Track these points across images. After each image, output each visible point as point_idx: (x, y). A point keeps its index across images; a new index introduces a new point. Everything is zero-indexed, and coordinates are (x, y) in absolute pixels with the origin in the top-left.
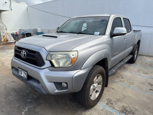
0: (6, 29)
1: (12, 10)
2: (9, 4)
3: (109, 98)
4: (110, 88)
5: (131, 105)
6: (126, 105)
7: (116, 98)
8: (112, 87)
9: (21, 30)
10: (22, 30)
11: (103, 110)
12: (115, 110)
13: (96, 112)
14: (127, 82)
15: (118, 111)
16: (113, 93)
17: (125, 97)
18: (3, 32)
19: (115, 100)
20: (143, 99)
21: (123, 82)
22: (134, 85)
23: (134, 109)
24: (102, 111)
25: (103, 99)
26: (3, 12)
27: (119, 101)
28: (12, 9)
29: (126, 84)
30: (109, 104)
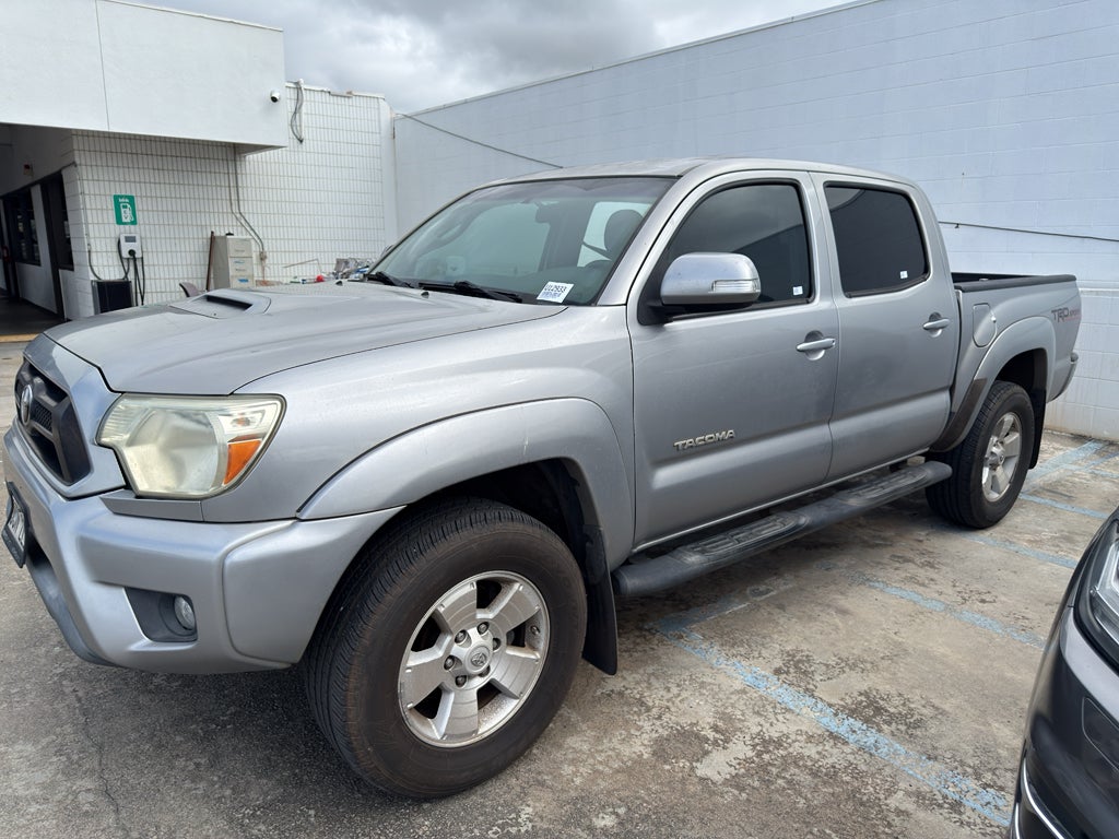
0: (262, 258)
1: (301, 141)
2: (291, 106)
3: (804, 647)
4: (829, 606)
5: (918, 692)
6: (884, 688)
7: (844, 655)
8: (843, 602)
9: (347, 262)
10: (352, 266)
11: (744, 692)
12: (810, 701)
13: (701, 694)
14: (950, 591)
15: (830, 705)
16: (837, 629)
17: (897, 653)
18: (244, 275)
19: (832, 661)
20: (1009, 674)
21: (923, 585)
22: (986, 607)
23: (927, 711)
24: (734, 697)
25: (763, 651)
26: (251, 157)
27: (853, 667)
28: (304, 135)
29: (942, 598)
30: (787, 673)
